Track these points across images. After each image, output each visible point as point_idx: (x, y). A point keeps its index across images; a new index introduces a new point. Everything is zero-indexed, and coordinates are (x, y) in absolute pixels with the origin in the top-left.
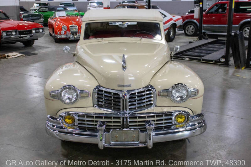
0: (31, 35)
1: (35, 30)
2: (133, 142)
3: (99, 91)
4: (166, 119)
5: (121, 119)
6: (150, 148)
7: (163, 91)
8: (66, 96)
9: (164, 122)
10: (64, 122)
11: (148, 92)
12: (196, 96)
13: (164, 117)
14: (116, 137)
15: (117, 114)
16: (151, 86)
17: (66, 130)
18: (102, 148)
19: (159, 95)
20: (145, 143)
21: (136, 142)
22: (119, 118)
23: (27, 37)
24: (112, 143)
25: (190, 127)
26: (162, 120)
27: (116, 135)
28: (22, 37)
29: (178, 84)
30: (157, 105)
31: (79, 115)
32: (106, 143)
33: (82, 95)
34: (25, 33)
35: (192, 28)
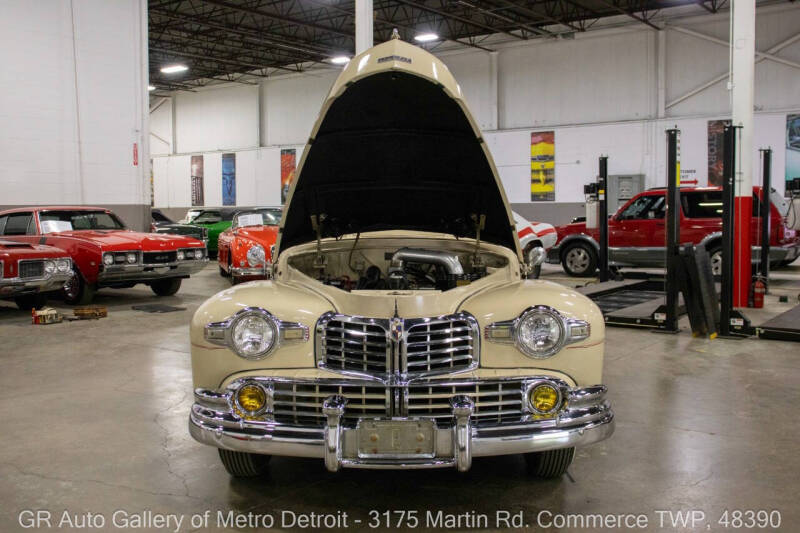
0: (172, 264)
1: (186, 251)
2: (417, 456)
3: (332, 324)
4: (505, 397)
5: (388, 392)
6: (464, 469)
7: (499, 324)
8: (245, 337)
9: (500, 403)
10: (237, 402)
11: (459, 329)
12: (583, 339)
13: (500, 392)
14: (374, 440)
15: (376, 381)
16: (466, 314)
17: (241, 424)
18: (336, 469)
19: (486, 338)
20: (450, 457)
21: (426, 456)
22: (382, 390)
23: (162, 269)
24: (362, 456)
25: (569, 420)
26: (495, 398)
27: (373, 435)
28: (152, 269)
29: (537, 307)
30: (482, 365)
31: (277, 386)
32: (344, 457)
33: (289, 333)
34: (158, 258)
35: (582, 255)
